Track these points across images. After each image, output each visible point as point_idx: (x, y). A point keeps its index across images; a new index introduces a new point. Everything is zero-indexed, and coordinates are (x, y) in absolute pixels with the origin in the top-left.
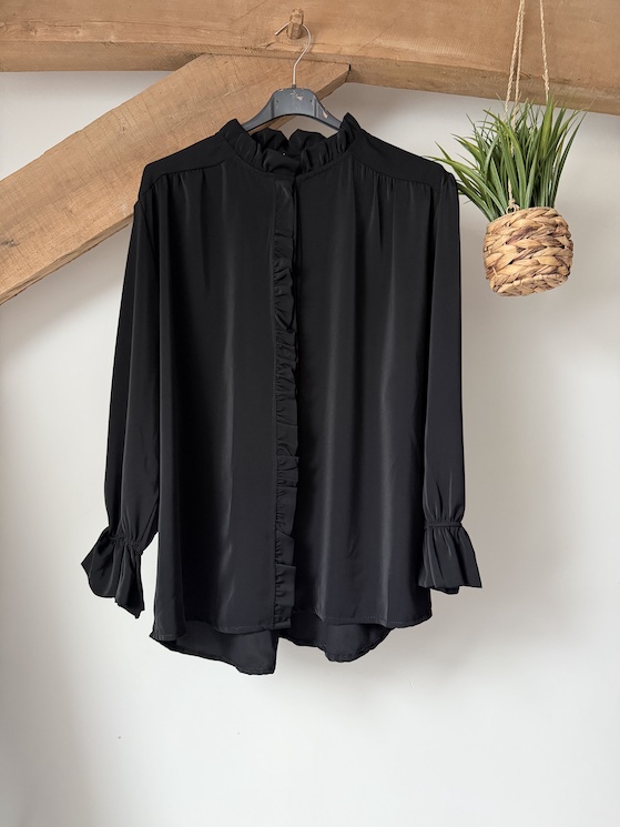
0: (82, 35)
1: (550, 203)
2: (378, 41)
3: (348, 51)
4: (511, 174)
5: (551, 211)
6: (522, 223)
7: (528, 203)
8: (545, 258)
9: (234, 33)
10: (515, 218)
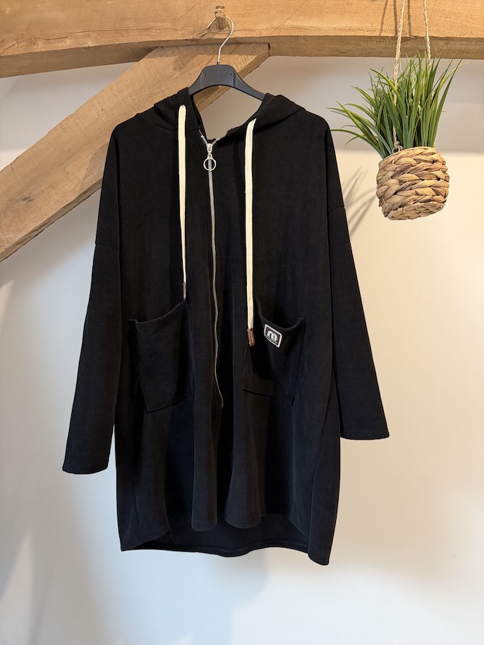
0: (68, 44)
1: (430, 144)
2: (289, 22)
5: (430, 150)
6: (404, 161)
7: (411, 144)
9: (176, 30)
10: (398, 156)
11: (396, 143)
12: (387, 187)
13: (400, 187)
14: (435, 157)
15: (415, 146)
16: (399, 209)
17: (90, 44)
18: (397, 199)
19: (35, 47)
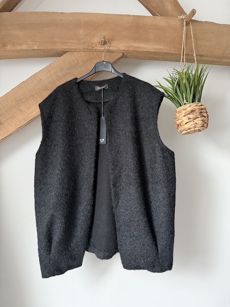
0: (24, 47)
1: (199, 101)
2: (133, 44)
3: (122, 48)
4: (184, 91)
5: (200, 104)
6: (189, 109)
7: (191, 101)
8: (199, 121)
9: (80, 44)
10: (186, 107)
11: (185, 101)
12: (182, 120)
13: (188, 121)
14: (202, 107)
15: (193, 102)
16: (188, 131)
17: (36, 48)
18: (187, 126)
19: (6, 47)
